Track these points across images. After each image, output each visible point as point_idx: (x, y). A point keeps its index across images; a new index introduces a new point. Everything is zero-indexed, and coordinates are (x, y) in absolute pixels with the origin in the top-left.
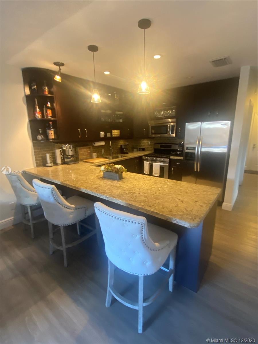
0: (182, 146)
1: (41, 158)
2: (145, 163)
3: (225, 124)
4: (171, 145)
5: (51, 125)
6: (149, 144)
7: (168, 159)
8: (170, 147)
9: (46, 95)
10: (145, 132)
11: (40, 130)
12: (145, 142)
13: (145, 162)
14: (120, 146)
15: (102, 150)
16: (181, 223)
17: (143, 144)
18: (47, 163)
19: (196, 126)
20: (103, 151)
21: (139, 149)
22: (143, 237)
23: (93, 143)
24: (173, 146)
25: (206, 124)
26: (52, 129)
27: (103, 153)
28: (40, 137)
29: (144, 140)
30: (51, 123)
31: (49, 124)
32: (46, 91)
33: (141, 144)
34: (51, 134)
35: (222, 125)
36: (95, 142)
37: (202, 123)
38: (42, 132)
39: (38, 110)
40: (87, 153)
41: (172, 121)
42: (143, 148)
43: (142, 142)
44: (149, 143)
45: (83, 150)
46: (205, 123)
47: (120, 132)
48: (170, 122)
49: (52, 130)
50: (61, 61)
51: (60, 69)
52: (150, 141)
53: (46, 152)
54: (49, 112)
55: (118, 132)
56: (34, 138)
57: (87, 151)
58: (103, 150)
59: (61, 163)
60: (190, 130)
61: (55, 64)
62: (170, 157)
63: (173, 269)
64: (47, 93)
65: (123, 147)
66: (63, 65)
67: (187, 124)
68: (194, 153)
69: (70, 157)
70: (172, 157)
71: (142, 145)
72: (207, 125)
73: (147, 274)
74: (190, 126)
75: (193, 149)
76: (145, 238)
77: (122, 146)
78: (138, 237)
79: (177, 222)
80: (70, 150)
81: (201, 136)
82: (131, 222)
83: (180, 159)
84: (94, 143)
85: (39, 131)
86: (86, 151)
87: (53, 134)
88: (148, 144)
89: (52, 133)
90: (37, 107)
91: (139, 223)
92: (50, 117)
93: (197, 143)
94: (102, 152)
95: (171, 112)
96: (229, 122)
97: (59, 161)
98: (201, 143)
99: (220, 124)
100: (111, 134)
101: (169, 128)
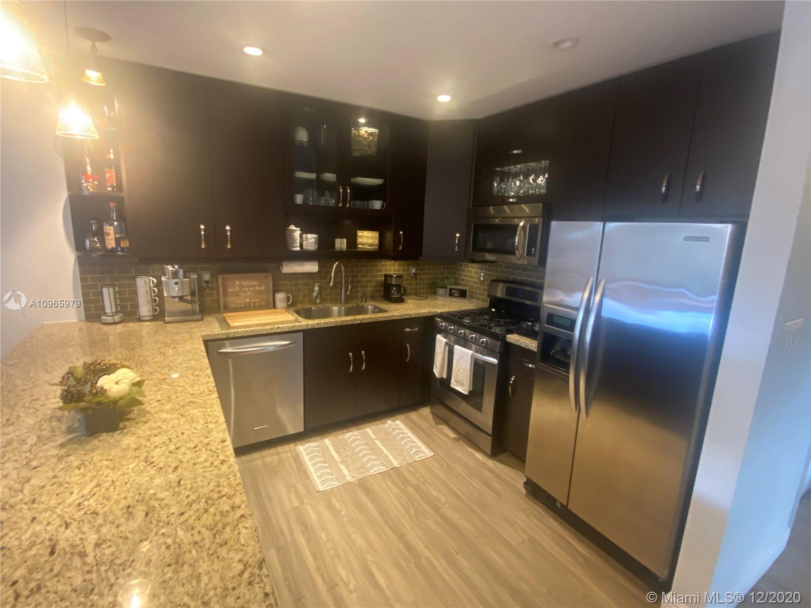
5: (113, 210)
6: (482, 278)
7: (499, 344)
11: (92, 222)
12: (470, 272)
13: (438, 336)
14: (381, 279)
17: (467, 276)
18: (105, 314)
21: (452, 289)
26: (115, 223)
27: (315, 294)
29: (471, 265)
30: (112, 205)
33: (460, 275)
34: (108, 235)
39: (89, 169)
40: (251, 291)
42: (464, 288)
43: (464, 271)
44: (482, 274)
45: (237, 283)
47: (381, 237)
52: (486, 269)
54: (109, 174)
55: (375, 237)
57: (254, 286)
58: (316, 285)
59: (151, 314)
62: (506, 337)
65: (392, 281)
70: (511, 338)
71: (463, 280)
80: (172, 281)
84: (282, 266)
85: (92, 226)
86: (248, 286)
88: (479, 278)
90: (88, 161)
92: (110, 189)
94: (313, 291)
97: (145, 310)
101: (519, 233)
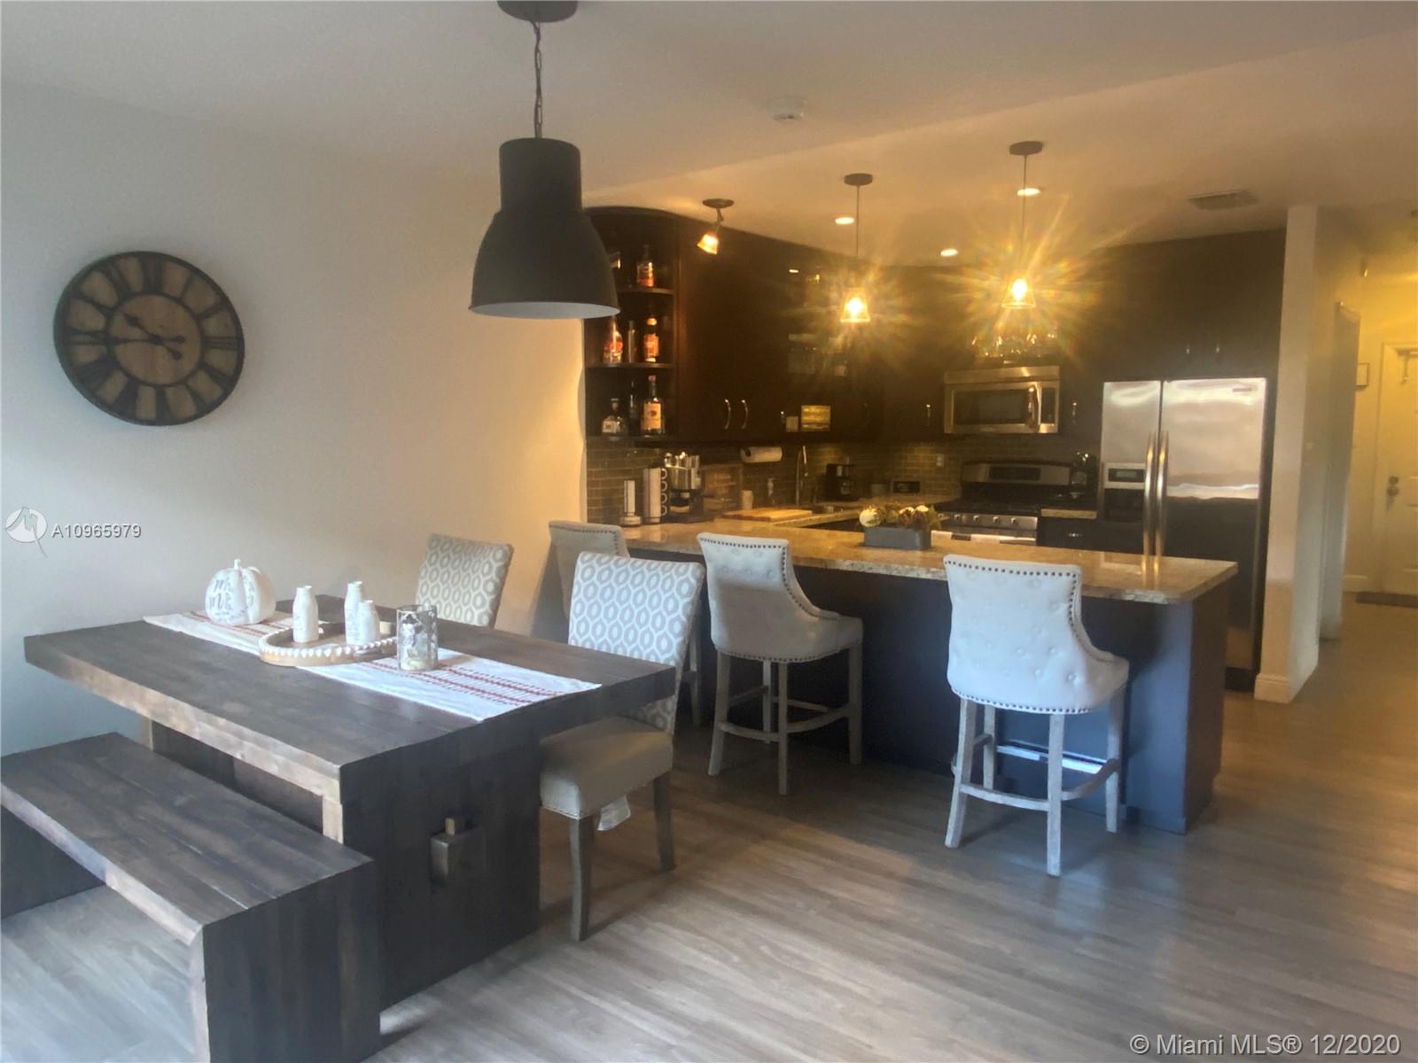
0: (1093, 468)
1: (600, 498)
2: (934, 534)
3: (1248, 389)
4: (1037, 467)
5: (654, 384)
6: (939, 464)
7: (1036, 519)
8: (1035, 474)
9: (649, 291)
10: (929, 415)
11: (613, 400)
12: (918, 457)
13: (933, 532)
14: (824, 471)
15: (767, 482)
16: (1146, 597)
17: (911, 464)
18: (625, 514)
19: (1144, 393)
20: (771, 484)
21: (897, 483)
22: (1072, 609)
23: (743, 453)
24: (1044, 469)
25: (1181, 387)
26: (655, 399)
27: (771, 492)
28: (611, 426)
29: (917, 448)
30: (652, 378)
31: (647, 383)
32: (648, 278)
33: (900, 463)
34: (654, 413)
35: (1235, 390)
36: (752, 449)
37: (1166, 383)
38: (619, 408)
39: (616, 334)
40: (726, 488)
41: (1033, 374)
42: (913, 480)
43: (906, 457)
44: (940, 459)
45: (715, 476)
46: (1175, 383)
47: (832, 413)
48: (1025, 377)
49: (655, 402)
50: (725, 196)
51: (720, 218)
52: (946, 452)
53: (621, 478)
54: (652, 343)
55: (825, 413)
56: (593, 428)
57: (727, 481)
58: (771, 480)
59: (660, 515)
60: (1118, 410)
61: (708, 203)
62: (1040, 513)
63: (1117, 758)
64: (650, 283)
65: (840, 473)
66: (729, 203)
67: (1107, 385)
68: (1142, 492)
69: (687, 495)
70: (1048, 512)
71: (906, 470)
72: (1181, 393)
73: (1074, 711)
74: (1122, 397)
75: (1133, 475)
76: (1075, 616)
77: (835, 471)
78: (1064, 607)
79: (1137, 596)
80: (693, 471)
81: (1162, 428)
82: (1049, 574)
83: (1085, 517)
84: (749, 454)
85: (611, 406)
86: (723, 481)
87: (659, 415)
88: (934, 464)
89: (655, 410)
90: (614, 326)
91: (1068, 574)
92: (653, 360)
93: (1150, 456)
94: (766, 488)
95: (1036, 340)
96: (1260, 383)
97: (655, 509)
98: (1162, 457)
99: (1229, 389)
100: (800, 424)
101: (1031, 399)
